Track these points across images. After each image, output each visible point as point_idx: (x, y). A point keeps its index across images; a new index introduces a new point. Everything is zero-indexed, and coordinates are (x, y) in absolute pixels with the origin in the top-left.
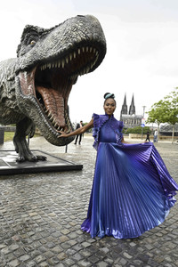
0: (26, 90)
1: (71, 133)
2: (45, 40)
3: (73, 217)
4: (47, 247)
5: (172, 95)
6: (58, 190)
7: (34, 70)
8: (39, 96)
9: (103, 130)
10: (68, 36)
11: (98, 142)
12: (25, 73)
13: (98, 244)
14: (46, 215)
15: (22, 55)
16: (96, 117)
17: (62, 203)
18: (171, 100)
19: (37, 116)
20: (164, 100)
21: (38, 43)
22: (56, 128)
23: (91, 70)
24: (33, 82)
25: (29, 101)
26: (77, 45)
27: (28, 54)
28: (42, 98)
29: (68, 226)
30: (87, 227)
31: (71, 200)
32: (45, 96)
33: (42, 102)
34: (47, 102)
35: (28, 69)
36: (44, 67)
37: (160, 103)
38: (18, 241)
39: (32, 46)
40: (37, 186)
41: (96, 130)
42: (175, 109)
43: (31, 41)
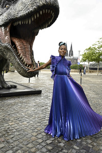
0: (4, 39)
1: (36, 69)
2: (16, 5)
3: (38, 124)
4: (23, 144)
5: (97, 43)
6: (27, 107)
7: (10, 26)
8: (13, 44)
9: (58, 67)
11: (55, 75)
12: (3, 28)
13: (56, 141)
14: (20, 124)
15: (0, 15)
16: (53, 57)
17: (30, 116)
18: (96, 47)
19: (13, 58)
20: (92, 47)
21: (11, 7)
22: (26, 65)
23: (49, 26)
24: (8, 34)
25: (6, 48)
26: (40, 8)
27: (5, 15)
28: (15, 45)
29: (36, 130)
30: (49, 130)
31: (36, 114)
32: (17, 44)
34: (19, 48)
35: (5, 25)
36: (16, 24)
37: (89, 49)
38: (3, 142)
39: (7, 9)
40: (12, 105)
41: (53, 67)
42: (99, 53)
43: (6, 5)
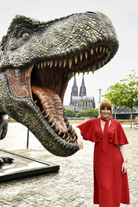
5: (128, 78)
10: (79, 34)
15: (13, 50)
33: (39, 104)
34: (46, 105)
36: (42, 65)
37: (116, 86)
42: (132, 92)
43: (23, 33)
